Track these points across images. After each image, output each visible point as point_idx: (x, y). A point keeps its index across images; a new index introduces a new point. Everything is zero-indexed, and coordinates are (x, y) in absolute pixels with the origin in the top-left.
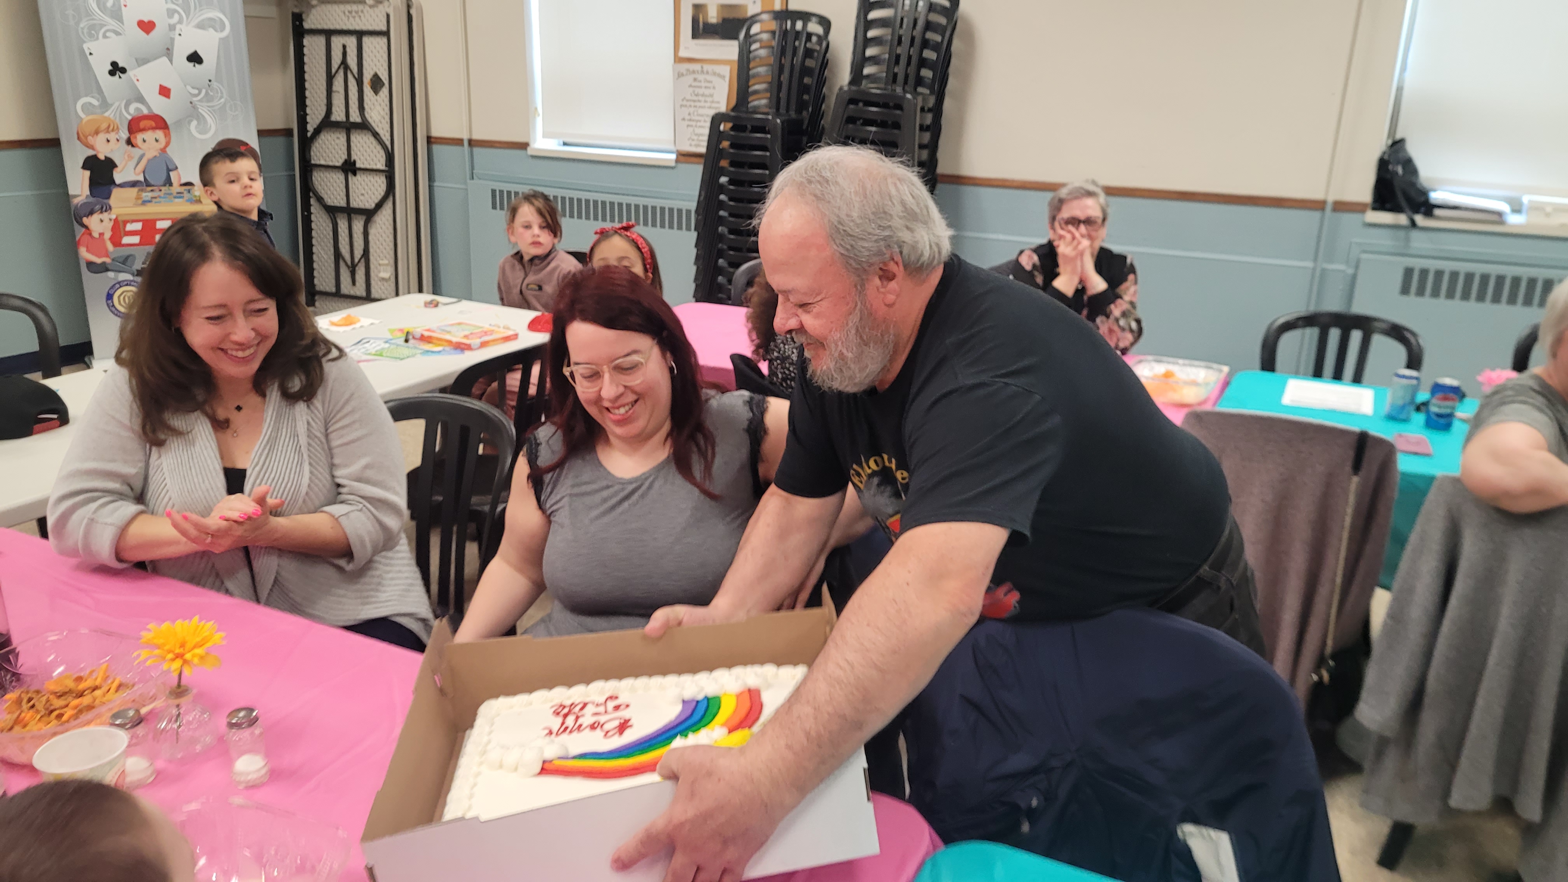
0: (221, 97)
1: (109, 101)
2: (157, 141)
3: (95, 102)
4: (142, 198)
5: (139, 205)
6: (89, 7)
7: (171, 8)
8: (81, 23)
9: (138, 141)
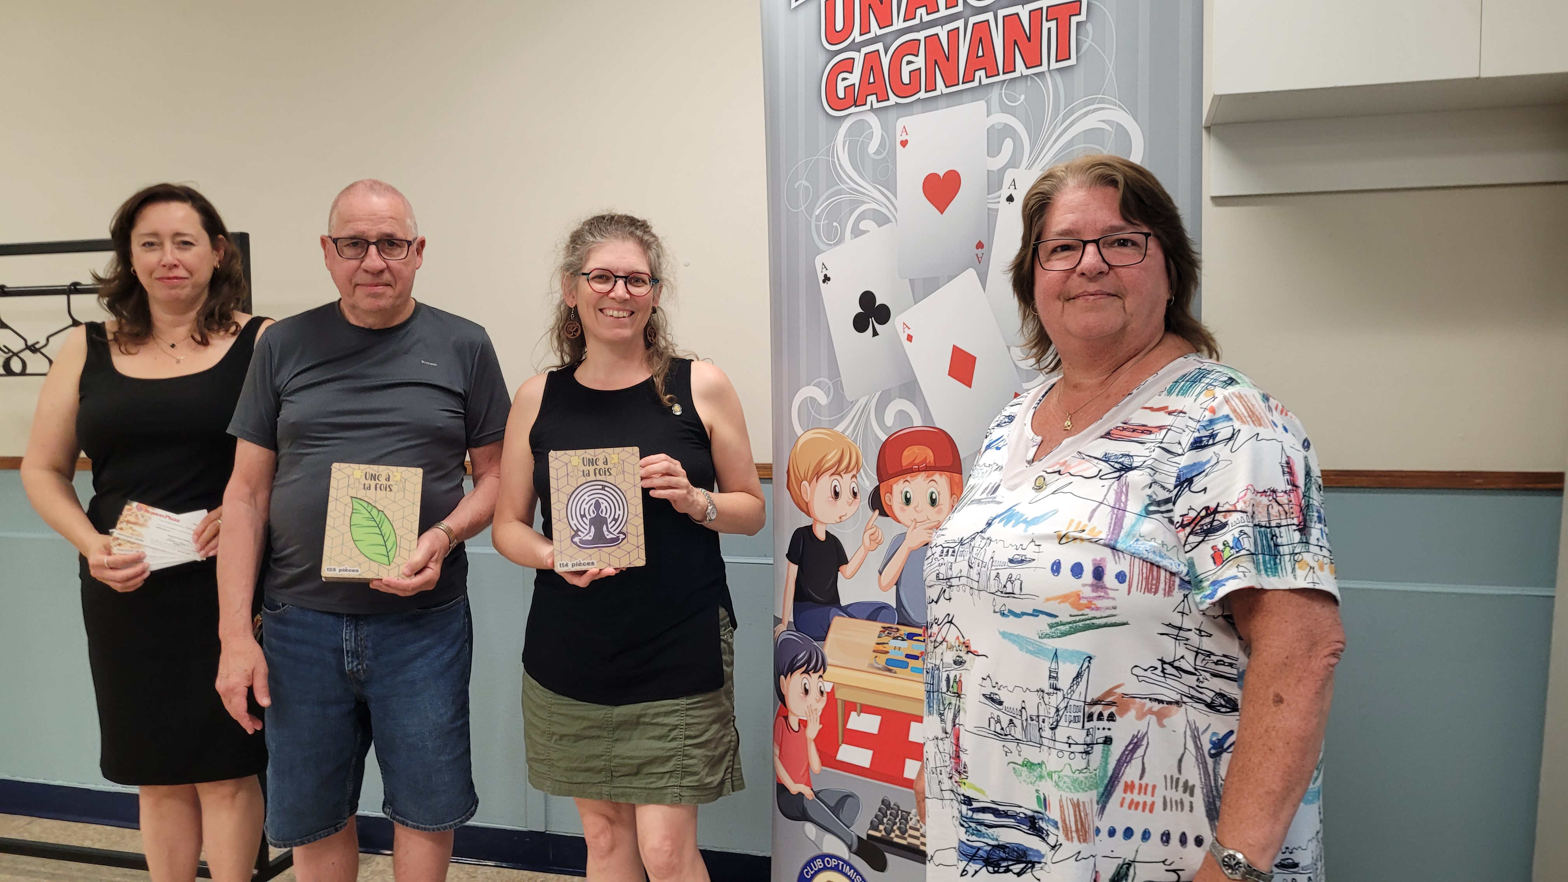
1: (849, 396)
2: (933, 502)
3: (822, 399)
4: (888, 652)
5: (879, 669)
6: (834, 162)
7: (998, 123)
8: (816, 207)
9: (895, 501)
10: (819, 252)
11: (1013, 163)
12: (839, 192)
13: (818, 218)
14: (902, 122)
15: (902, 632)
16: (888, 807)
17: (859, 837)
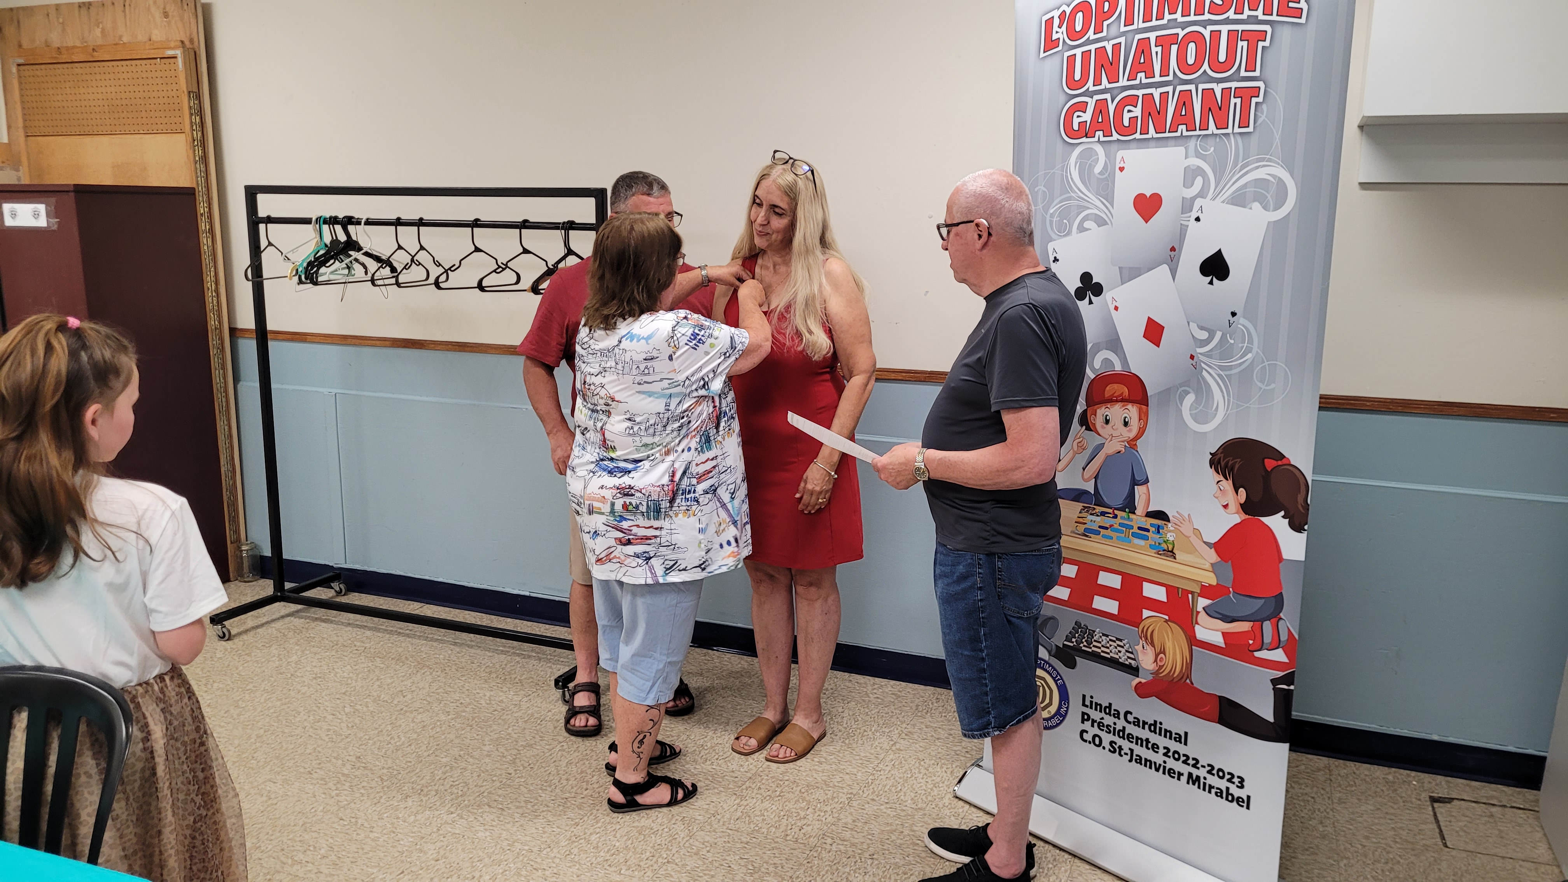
0: (1249, 350)
2: (1126, 424)
4: (1086, 523)
5: (1079, 534)
6: (1067, 177)
7: (1193, 165)
8: (1052, 206)
9: (1098, 421)
10: (1051, 240)
11: (1202, 194)
12: (1070, 198)
13: (1052, 215)
14: (1121, 154)
15: (1097, 511)
16: (1080, 627)
17: (1056, 646)
